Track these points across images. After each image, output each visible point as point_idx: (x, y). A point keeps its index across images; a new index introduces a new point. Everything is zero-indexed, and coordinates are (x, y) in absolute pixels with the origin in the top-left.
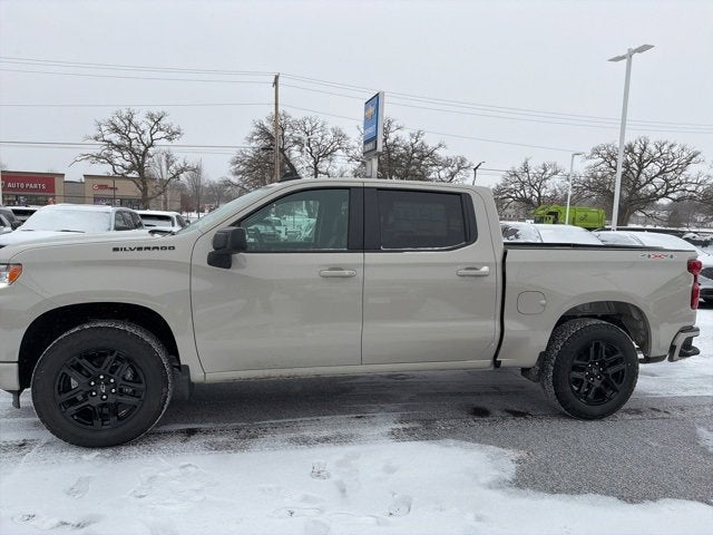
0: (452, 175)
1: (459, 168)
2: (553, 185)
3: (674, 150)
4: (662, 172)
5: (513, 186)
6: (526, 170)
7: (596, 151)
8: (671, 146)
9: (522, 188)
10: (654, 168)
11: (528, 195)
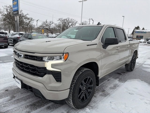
0: (30, 22)
1: (31, 20)
2: (52, 26)
3: (74, 21)
4: (72, 25)
5: (44, 25)
6: (47, 22)
7: (59, 19)
8: (73, 20)
9: (46, 26)
10: (70, 24)
11: (48, 28)
